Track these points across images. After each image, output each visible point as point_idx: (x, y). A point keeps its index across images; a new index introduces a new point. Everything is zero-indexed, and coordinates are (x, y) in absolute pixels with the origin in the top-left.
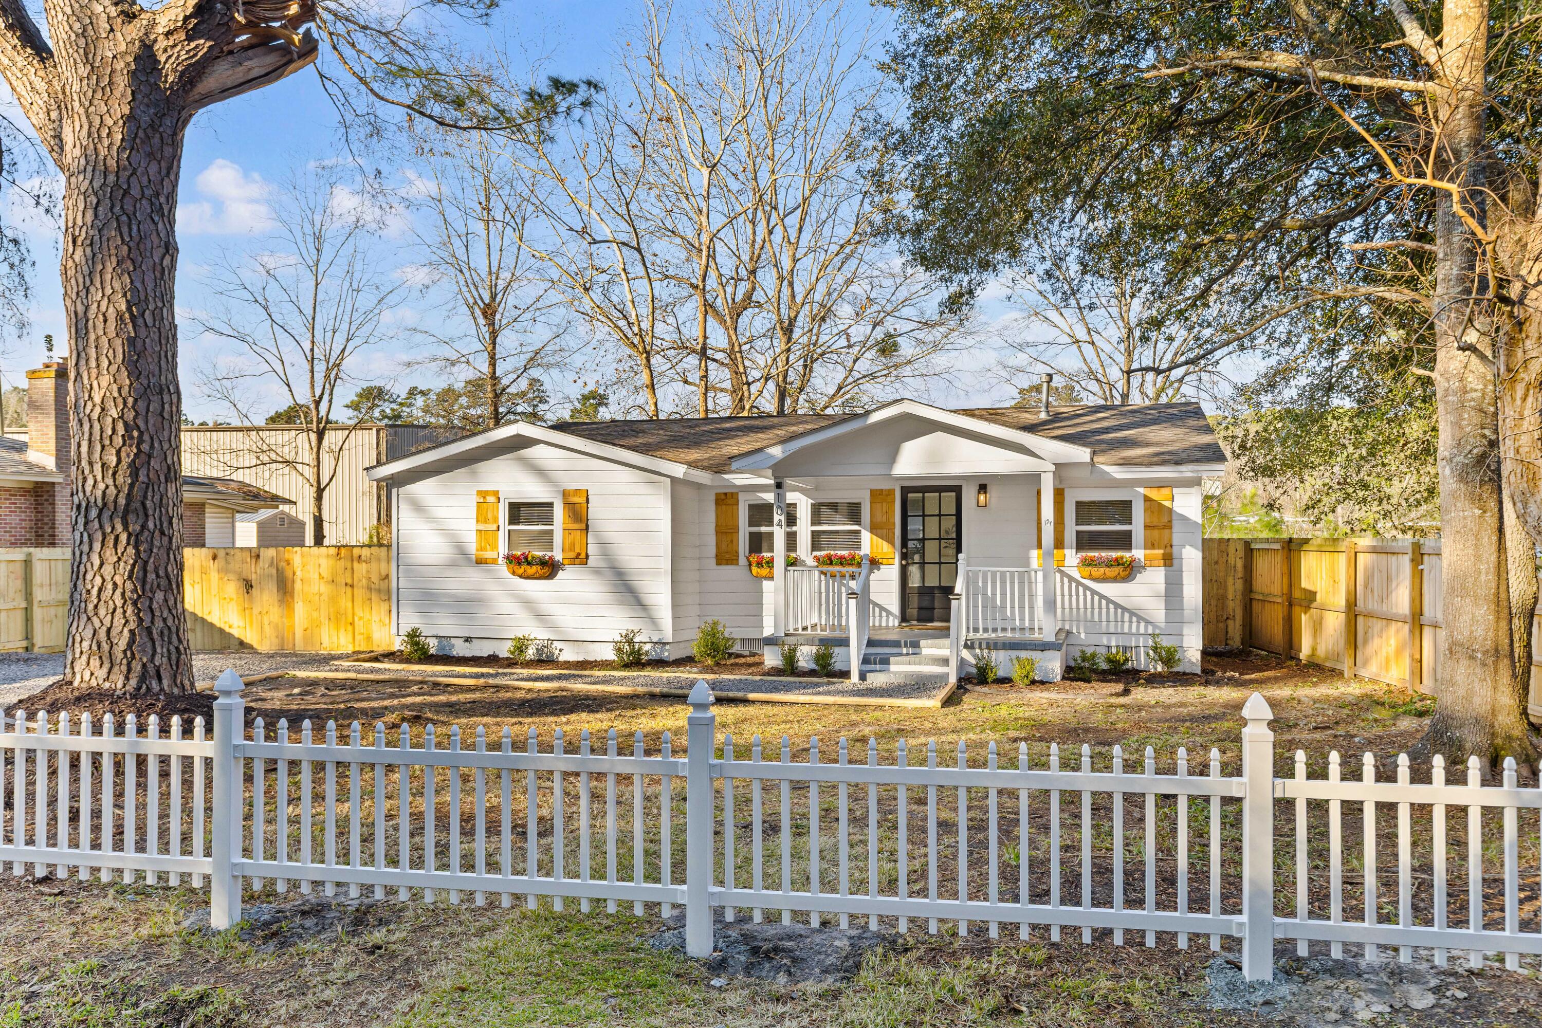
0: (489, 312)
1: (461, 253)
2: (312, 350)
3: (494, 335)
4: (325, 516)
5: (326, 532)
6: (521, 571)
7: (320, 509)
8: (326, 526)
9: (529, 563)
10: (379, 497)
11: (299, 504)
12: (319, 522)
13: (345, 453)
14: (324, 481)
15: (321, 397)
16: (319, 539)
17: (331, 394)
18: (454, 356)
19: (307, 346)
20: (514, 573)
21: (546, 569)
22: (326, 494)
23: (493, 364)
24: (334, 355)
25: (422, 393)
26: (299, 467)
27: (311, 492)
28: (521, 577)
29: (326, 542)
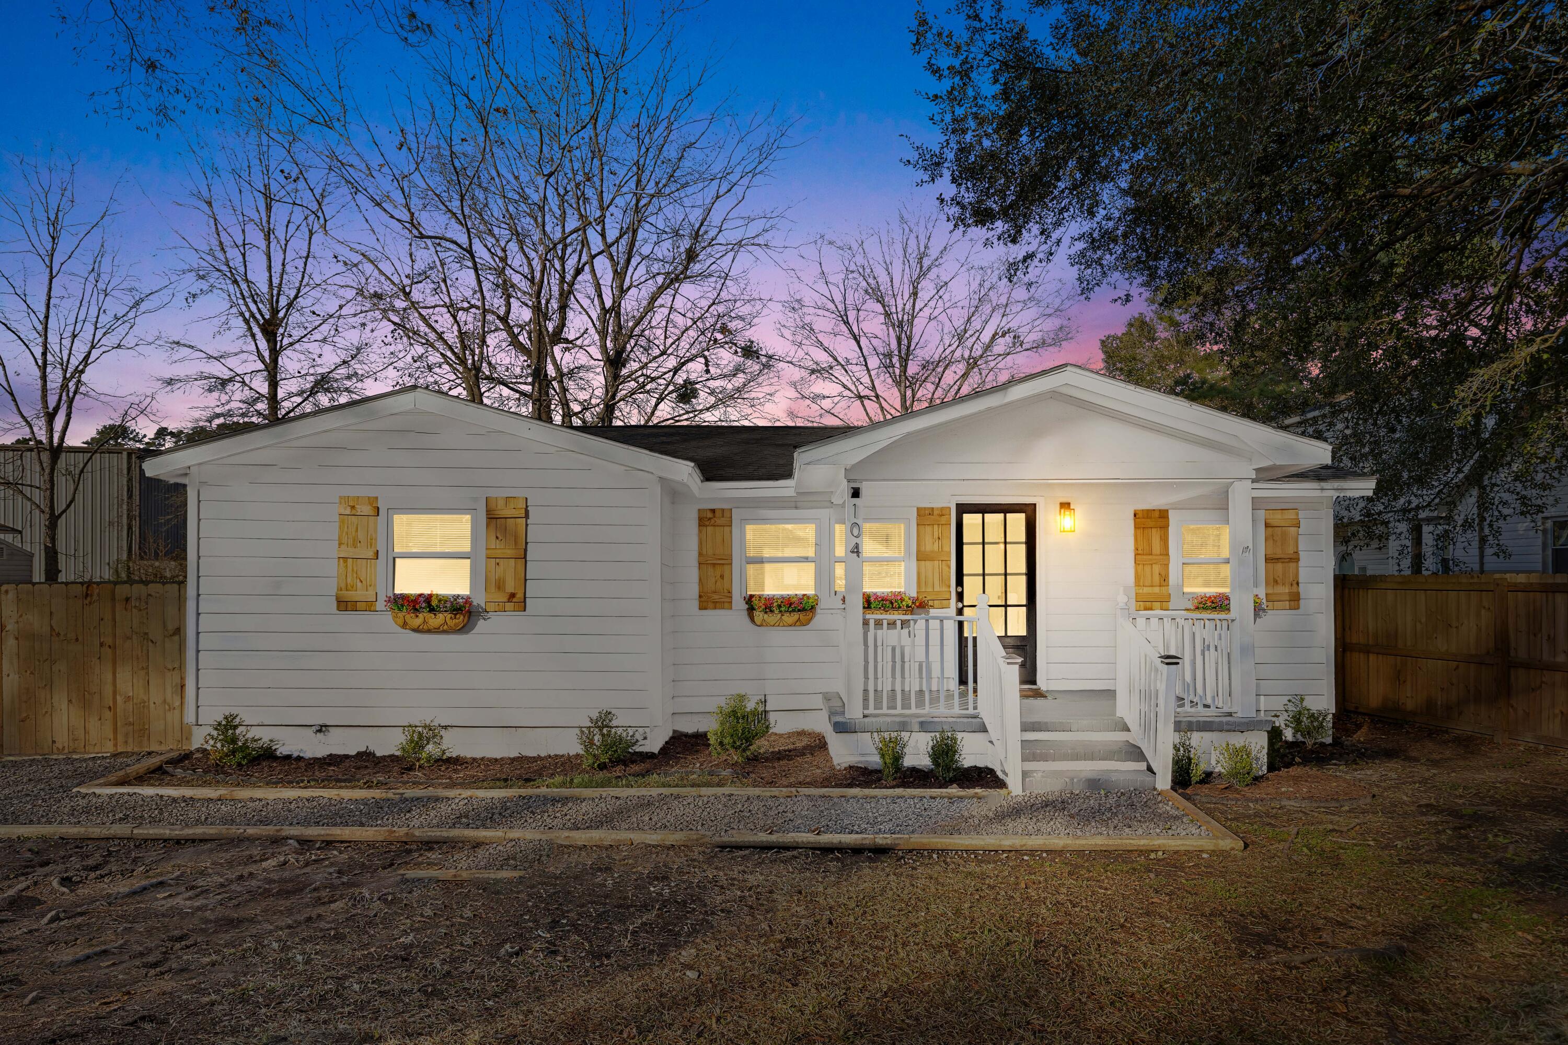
0: (270, 329)
1: (237, 262)
2: (44, 354)
3: (275, 353)
4: (61, 547)
5: (62, 565)
6: (417, 622)
7: (53, 539)
8: (61, 559)
9: (432, 610)
10: (130, 527)
11: (27, 532)
12: (52, 555)
13: (87, 475)
14: (60, 506)
15: (57, 409)
16: (52, 573)
17: (70, 407)
18: (226, 374)
19: (38, 351)
20: (405, 625)
21: (461, 618)
22: (62, 522)
23: (274, 384)
24: (74, 362)
25: (172, 434)
26: (27, 491)
27: (40, 520)
28: (416, 630)
29: (62, 578)
